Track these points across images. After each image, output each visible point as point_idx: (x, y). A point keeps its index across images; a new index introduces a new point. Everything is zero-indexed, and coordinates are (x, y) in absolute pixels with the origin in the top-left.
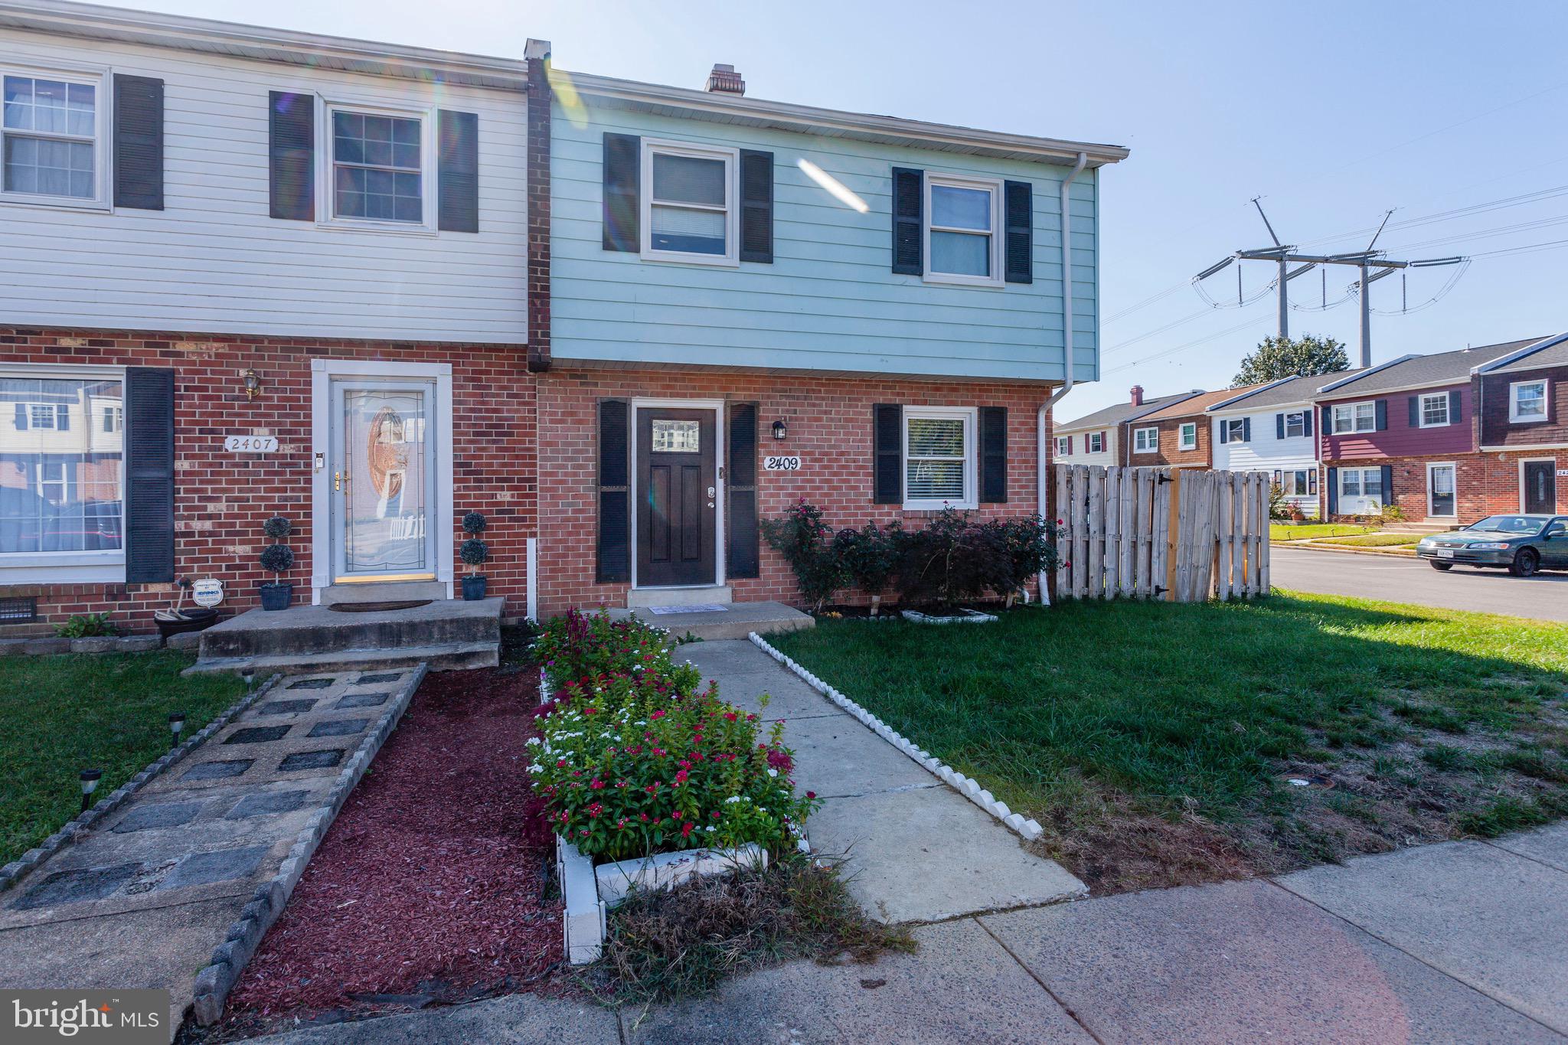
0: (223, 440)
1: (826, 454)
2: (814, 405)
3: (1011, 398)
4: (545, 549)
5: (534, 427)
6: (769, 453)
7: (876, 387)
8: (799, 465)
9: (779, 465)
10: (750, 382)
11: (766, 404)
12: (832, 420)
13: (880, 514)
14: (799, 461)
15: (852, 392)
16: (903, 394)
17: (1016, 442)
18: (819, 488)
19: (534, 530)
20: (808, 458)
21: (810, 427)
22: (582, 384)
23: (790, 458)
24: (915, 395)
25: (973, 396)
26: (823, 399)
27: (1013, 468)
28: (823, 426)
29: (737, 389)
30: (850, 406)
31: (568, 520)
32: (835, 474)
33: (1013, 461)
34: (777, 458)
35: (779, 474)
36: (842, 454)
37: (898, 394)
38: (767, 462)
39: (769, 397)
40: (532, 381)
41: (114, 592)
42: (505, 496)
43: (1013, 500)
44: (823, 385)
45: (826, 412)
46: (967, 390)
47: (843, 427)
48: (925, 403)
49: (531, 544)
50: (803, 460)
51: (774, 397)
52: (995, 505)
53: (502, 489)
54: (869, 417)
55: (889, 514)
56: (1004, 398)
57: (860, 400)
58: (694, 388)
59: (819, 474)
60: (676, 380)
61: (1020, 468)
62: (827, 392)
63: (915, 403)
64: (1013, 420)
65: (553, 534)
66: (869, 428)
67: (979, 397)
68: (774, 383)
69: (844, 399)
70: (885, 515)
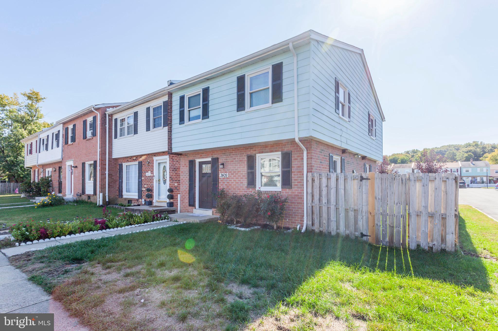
0: (146, 174)
1: (235, 172)
2: (232, 157)
3: (293, 147)
4: (182, 197)
5: (180, 168)
6: (221, 172)
7: (248, 149)
8: (228, 176)
9: (223, 176)
10: (217, 152)
11: (220, 158)
12: (236, 161)
13: (249, 192)
14: (228, 174)
15: (241, 152)
16: (256, 150)
17: (296, 164)
18: (233, 183)
19: (180, 192)
20: (230, 173)
21: (231, 164)
22: (187, 157)
23: (225, 174)
24: (259, 150)
25: (279, 148)
26: (234, 155)
27: (295, 175)
28: (234, 163)
29: (214, 154)
30: (241, 156)
31: (184, 190)
32: (237, 178)
33: (294, 172)
34: (223, 174)
35: (223, 179)
36: (239, 172)
37: (254, 150)
38: (220, 175)
39: (221, 156)
40: (180, 157)
41: (138, 200)
42: (176, 184)
43: (294, 188)
44: (234, 150)
45: (234, 159)
46: (277, 146)
47: (239, 163)
48: (262, 152)
49: (179, 195)
50: (229, 174)
51: (222, 156)
52: (287, 190)
53: (175, 183)
54: (246, 159)
55: (251, 192)
56: (291, 147)
57: (243, 154)
58: (206, 155)
59: (233, 178)
60: (202, 154)
61: (297, 175)
62: (235, 152)
63: (259, 153)
64: (294, 156)
65: (183, 193)
66: (246, 163)
67: (282, 148)
68: (222, 151)
69: (238, 154)
70: (250, 192)
